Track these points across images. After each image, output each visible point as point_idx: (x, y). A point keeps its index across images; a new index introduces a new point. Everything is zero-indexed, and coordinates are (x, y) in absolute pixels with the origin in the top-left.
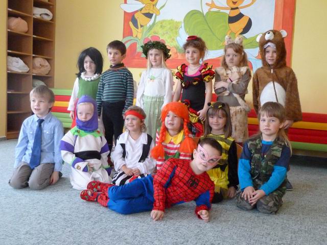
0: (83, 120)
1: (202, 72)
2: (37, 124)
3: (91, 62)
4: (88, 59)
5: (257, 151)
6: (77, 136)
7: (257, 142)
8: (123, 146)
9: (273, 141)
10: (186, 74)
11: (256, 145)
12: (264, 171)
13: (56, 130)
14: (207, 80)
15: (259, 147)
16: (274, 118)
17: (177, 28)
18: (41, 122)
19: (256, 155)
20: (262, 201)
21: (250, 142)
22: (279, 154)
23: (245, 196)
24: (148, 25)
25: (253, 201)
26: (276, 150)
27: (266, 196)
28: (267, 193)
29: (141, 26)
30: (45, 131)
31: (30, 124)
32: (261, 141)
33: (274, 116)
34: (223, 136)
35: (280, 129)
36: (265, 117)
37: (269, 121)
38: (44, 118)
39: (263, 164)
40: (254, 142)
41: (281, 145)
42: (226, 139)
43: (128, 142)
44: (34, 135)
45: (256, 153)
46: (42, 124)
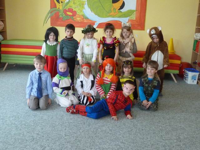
0: (63, 71)
1: (114, 41)
2: (38, 75)
3: (53, 36)
4: (52, 34)
5: (147, 83)
6: (60, 80)
7: (146, 78)
8: (82, 82)
9: (153, 78)
10: (105, 42)
11: (146, 80)
12: (150, 92)
13: (48, 78)
14: (117, 45)
15: (147, 81)
16: (153, 69)
17: (83, 4)
18: (40, 74)
19: (146, 85)
20: (151, 106)
21: (143, 79)
22: (156, 84)
23: (144, 104)
24: (66, 2)
25: (148, 106)
26: (155, 83)
27: (152, 104)
28: (153, 102)
29: (62, 2)
30: (43, 79)
31: (34, 75)
32: (148, 78)
33: (154, 67)
34: (130, 76)
35: (155, 73)
36: (149, 68)
37: (151, 70)
38: (42, 72)
39: (149, 89)
40: (145, 79)
41: (157, 80)
42: (132, 78)
43: (84, 80)
44: (37, 81)
45: (146, 84)
46: (41, 75)
